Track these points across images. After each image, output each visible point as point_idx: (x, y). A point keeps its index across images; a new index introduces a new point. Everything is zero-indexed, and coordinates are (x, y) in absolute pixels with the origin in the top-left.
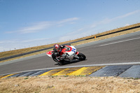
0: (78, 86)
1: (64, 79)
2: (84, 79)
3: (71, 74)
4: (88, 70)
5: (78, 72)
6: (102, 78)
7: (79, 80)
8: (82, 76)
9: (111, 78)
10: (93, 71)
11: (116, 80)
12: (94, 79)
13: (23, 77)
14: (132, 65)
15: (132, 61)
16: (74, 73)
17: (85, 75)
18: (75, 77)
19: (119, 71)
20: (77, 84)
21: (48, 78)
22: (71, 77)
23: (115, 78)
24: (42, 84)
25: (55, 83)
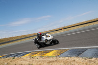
0: (51, 64)
1: (40, 59)
2: (54, 59)
3: (45, 56)
4: (57, 52)
5: (50, 54)
6: (67, 58)
7: (51, 59)
8: (53, 57)
9: (73, 58)
10: (60, 53)
11: (77, 59)
12: (61, 58)
13: (11, 58)
14: (87, 49)
15: (87, 46)
16: (47, 55)
17: (55, 56)
18: (48, 57)
19: (79, 53)
20: (50, 62)
21: (29, 58)
22: (45, 58)
23: (76, 58)
24: (24, 63)
25: (34, 61)
